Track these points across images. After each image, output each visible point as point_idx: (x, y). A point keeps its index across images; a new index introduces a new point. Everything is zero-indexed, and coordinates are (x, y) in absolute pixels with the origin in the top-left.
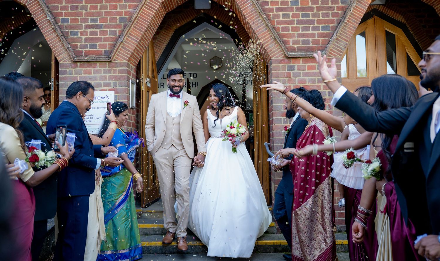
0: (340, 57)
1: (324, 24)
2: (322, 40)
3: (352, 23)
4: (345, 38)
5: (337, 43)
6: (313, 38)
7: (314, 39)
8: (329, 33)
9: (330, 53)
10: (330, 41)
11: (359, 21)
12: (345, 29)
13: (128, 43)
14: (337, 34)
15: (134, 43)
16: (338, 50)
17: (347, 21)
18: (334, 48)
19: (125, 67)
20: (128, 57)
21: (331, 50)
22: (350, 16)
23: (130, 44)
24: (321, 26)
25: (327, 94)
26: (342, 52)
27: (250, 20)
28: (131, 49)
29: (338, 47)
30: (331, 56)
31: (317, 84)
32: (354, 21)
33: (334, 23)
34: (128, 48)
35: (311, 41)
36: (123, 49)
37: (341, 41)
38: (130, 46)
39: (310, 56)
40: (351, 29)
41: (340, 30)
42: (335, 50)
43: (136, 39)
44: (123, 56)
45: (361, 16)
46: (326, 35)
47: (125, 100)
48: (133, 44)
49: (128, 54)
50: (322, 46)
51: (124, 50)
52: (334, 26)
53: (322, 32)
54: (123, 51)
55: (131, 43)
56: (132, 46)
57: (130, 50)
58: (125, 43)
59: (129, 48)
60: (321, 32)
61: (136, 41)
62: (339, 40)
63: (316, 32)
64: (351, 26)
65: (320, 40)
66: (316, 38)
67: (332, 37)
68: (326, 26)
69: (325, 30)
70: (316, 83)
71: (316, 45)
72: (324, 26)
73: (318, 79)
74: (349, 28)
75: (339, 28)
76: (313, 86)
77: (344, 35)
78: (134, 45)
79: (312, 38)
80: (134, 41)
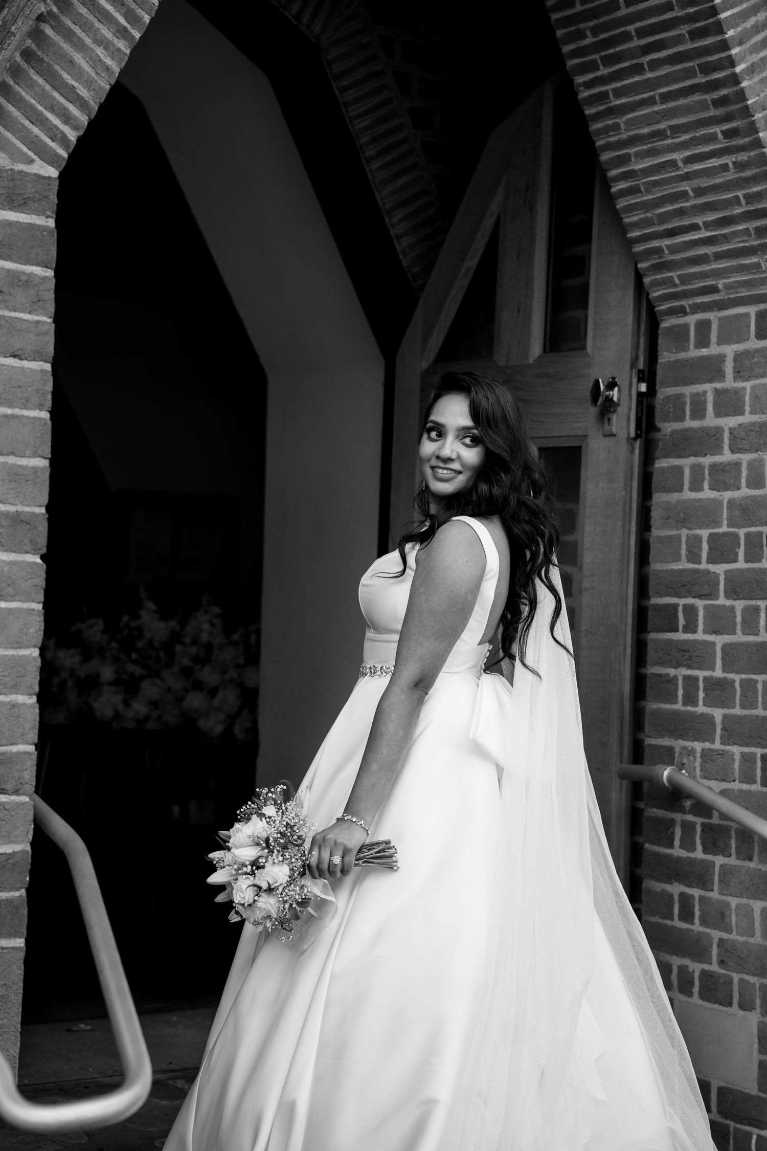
13: (68, 35)
15: (106, 45)
19: (38, 213)
20: (63, 140)
23: (80, 46)
27: (741, 43)
28: (89, 84)
34: (65, 75)
36: (32, 73)
38: (78, 58)
43: (122, 20)
44: (36, 130)
47: (35, 455)
48: (100, 51)
49: (67, 118)
51: (41, 81)
54: (30, 85)
55: (88, 41)
56: (96, 63)
57: (84, 92)
58: (49, 31)
59: (78, 73)
61: (122, 32)
78: (109, 61)
80: (107, 33)
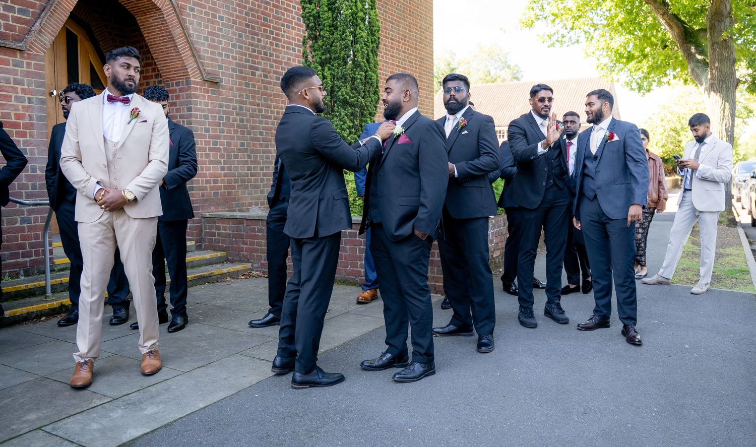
0: (43, 54)
1: (22, 6)
2: (19, 27)
3: (59, 15)
4: (50, 31)
5: (40, 35)
6: (6, 21)
7: (8, 22)
8: (29, 20)
9: (30, 47)
10: (30, 31)
11: (68, 14)
12: (50, 20)
14: (40, 24)
16: (41, 45)
17: (53, 10)
18: (35, 41)
21: (32, 43)
22: (56, 4)
24: (17, 7)
25: (27, 100)
26: (46, 49)
29: (42, 41)
30: (32, 51)
31: (12, 85)
32: (63, 14)
33: (36, 9)
35: (2, 24)
37: (45, 34)
39: (4, 45)
40: (58, 22)
41: (44, 19)
42: (37, 44)
45: (71, 8)
46: (25, 22)
50: (17, 35)
52: (35, 12)
53: (19, 16)
60: (16, 15)
62: (42, 32)
63: (10, 14)
64: (58, 18)
65: (15, 26)
66: (11, 23)
67: (33, 26)
68: (25, 10)
69: (23, 14)
70: (10, 84)
71: (11, 33)
72: (22, 9)
73: (13, 78)
74: (55, 20)
75: (44, 17)
76: (6, 87)
77: (49, 28)
79: (4, 20)
